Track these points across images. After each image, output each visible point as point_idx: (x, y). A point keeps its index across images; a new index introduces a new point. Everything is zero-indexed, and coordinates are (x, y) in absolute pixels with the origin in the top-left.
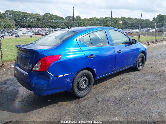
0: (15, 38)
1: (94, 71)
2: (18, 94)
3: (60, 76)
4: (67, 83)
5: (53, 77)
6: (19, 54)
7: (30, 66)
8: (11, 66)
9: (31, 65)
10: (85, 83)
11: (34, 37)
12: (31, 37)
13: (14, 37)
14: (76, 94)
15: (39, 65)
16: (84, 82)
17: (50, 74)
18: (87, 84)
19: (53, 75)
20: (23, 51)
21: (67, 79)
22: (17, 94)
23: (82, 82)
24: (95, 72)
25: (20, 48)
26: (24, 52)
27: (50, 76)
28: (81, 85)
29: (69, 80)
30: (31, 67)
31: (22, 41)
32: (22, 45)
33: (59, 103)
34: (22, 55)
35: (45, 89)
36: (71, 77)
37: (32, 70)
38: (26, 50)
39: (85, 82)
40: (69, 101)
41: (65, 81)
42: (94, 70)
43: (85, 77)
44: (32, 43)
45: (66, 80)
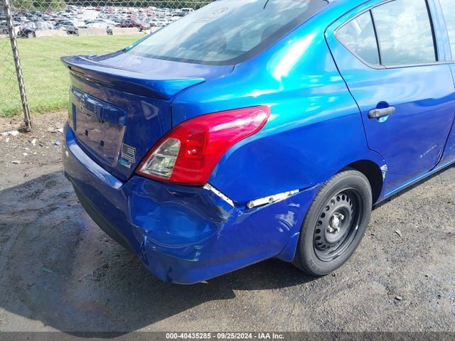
0: (66, 35)
1: (380, 172)
2: (81, 243)
3: (257, 202)
4: (281, 230)
5: (232, 211)
6: (79, 95)
7: (125, 151)
8: (56, 130)
9: (132, 150)
10: (342, 222)
11: (118, 32)
12: (110, 32)
13: (62, 32)
14: (311, 267)
15: (168, 154)
16: (339, 218)
17: (221, 195)
18: (347, 225)
19: (230, 202)
20: (91, 83)
21: (286, 213)
22: (77, 243)
23: (332, 218)
24: (384, 176)
25: (81, 71)
26: (96, 87)
27: (221, 208)
28: (328, 231)
29: (289, 219)
30: (133, 160)
31: (85, 45)
32: (87, 57)
33: (238, 293)
34: (89, 103)
35: (196, 260)
36: (298, 205)
37: (135, 172)
38: (105, 81)
39: (343, 217)
40: (276, 288)
41: (277, 223)
42: (383, 168)
43: (343, 199)
44: (124, 51)
45: (282, 217)
